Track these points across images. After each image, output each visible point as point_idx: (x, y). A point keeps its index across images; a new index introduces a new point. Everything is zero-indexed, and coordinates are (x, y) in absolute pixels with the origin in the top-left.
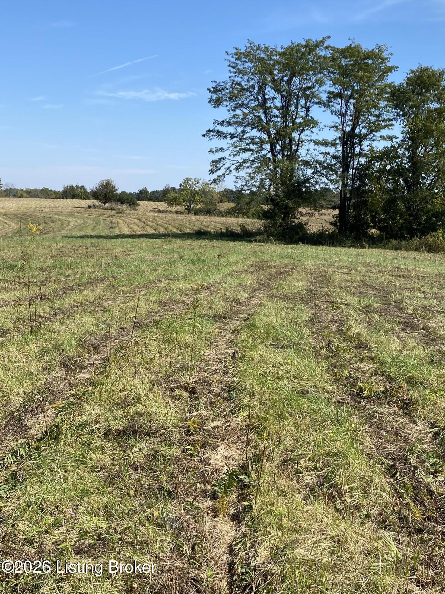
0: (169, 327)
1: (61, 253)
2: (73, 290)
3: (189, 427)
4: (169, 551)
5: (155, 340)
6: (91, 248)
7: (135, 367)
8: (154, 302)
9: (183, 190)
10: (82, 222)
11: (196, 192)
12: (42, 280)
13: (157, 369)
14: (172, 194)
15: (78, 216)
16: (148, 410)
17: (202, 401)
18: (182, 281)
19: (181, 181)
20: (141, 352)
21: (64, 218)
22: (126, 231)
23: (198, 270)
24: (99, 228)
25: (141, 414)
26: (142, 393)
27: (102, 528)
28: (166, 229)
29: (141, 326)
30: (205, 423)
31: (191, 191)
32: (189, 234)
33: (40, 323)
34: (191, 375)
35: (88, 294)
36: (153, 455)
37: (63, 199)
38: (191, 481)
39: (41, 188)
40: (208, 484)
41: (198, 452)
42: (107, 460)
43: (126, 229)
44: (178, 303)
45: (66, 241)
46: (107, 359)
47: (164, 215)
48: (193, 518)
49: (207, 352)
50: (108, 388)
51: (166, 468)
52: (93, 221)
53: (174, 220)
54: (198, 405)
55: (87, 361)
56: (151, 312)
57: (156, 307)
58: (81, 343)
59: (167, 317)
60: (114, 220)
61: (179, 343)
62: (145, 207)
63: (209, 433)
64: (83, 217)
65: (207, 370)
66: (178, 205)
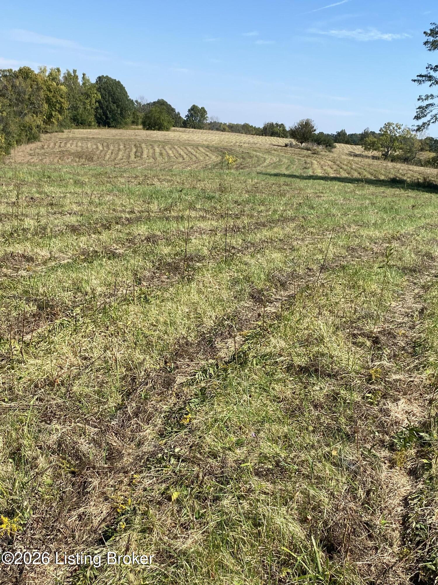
0: (356, 273)
1: (256, 189)
2: (264, 225)
3: (371, 375)
4: (343, 491)
5: (340, 284)
6: (284, 187)
7: (320, 308)
8: (342, 246)
9: (382, 135)
10: (278, 160)
11: (396, 137)
12: (236, 213)
13: (341, 314)
14: (371, 139)
15: (274, 153)
16: (331, 352)
17: (385, 352)
18: (372, 229)
19: (382, 126)
20: (327, 295)
21: (261, 155)
22: (319, 172)
23: (390, 218)
24: (293, 167)
25: (323, 355)
26: (325, 335)
27: (280, 456)
28: (359, 173)
29: (328, 269)
30: (387, 374)
31: (391, 137)
32: (383, 181)
33: (234, 254)
34: (375, 324)
35: (278, 232)
36: (333, 396)
37: (262, 135)
38: (370, 429)
39: (242, 124)
40: (387, 435)
41: (379, 402)
42: (289, 393)
43: (320, 171)
44: (367, 250)
45: (261, 177)
46: (293, 297)
47: (360, 159)
48: (370, 465)
49: (394, 304)
50: (292, 324)
51: (345, 411)
52: (288, 159)
53: (369, 165)
54: (381, 356)
55: (273, 296)
56: (338, 257)
57: (344, 252)
58: (270, 278)
59: (355, 263)
60: (309, 160)
61: (365, 291)
62: (341, 150)
63: (392, 385)
64: (279, 155)
65: (392, 321)
66: (375, 150)
